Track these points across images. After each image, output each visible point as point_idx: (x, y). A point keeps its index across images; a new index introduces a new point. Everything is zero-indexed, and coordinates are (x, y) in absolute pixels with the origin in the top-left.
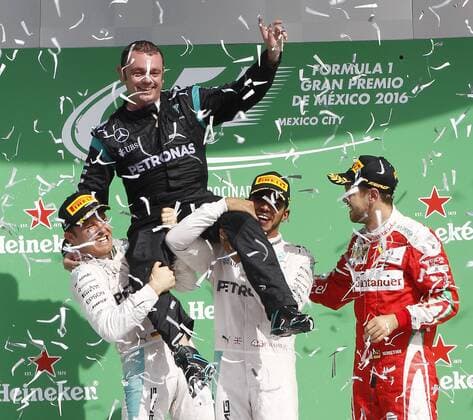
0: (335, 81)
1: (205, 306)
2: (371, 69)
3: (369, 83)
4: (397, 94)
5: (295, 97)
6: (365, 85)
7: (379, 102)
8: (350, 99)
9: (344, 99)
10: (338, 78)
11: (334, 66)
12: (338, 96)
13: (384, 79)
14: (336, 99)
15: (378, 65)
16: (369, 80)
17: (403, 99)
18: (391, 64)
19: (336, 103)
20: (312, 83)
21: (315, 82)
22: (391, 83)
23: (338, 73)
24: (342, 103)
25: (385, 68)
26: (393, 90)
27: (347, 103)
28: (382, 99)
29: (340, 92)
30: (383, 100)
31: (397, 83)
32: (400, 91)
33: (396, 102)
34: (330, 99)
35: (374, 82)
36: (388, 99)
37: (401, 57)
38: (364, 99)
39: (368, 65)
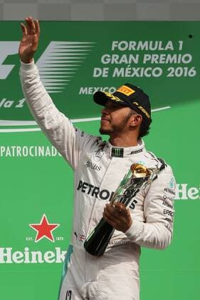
0: (131, 56)
1: (12, 252)
2: (164, 46)
3: (162, 59)
4: (186, 69)
5: (96, 69)
6: (158, 60)
7: (170, 75)
8: (145, 72)
9: (139, 72)
10: (134, 53)
11: (131, 42)
12: (134, 69)
13: (175, 56)
14: (132, 72)
15: (170, 43)
16: (162, 56)
17: (192, 73)
18: (181, 42)
19: (132, 76)
20: (111, 58)
21: (114, 56)
22: (182, 58)
23: (134, 49)
24: (138, 75)
25: (176, 45)
26: (182, 65)
27: (142, 76)
28: (172, 72)
29: (136, 66)
30: (174, 73)
31: (187, 59)
32: (189, 66)
33: (185, 75)
34: (127, 72)
35: (166, 57)
36: (179, 73)
37: (191, 37)
38: (157, 72)
39: (161, 42)
